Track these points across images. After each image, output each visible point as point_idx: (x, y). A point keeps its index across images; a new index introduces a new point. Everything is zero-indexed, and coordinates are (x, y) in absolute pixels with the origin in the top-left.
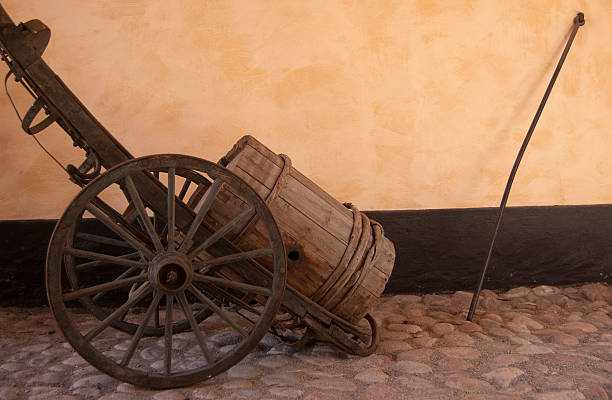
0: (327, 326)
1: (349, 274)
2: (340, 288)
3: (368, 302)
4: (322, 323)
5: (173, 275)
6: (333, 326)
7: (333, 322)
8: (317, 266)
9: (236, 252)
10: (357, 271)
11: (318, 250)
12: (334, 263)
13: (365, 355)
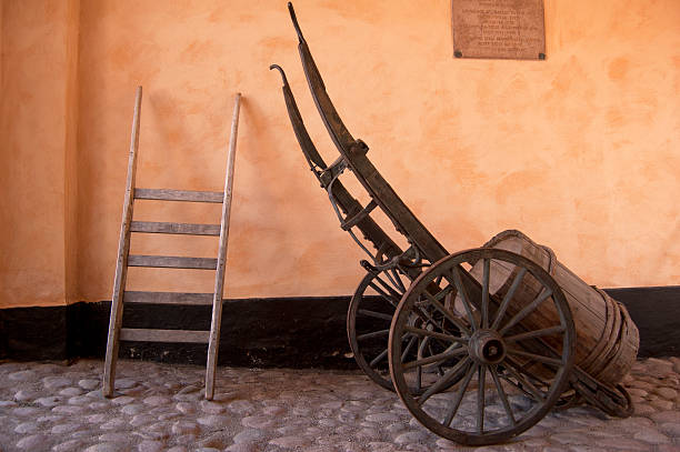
0: (595, 392)
1: (610, 346)
2: (602, 358)
3: (624, 370)
4: (590, 389)
5: (494, 351)
6: (599, 391)
7: (599, 388)
8: (584, 340)
9: (527, 331)
10: (616, 343)
11: (585, 326)
12: (597, 338)
13: (625, 417)
